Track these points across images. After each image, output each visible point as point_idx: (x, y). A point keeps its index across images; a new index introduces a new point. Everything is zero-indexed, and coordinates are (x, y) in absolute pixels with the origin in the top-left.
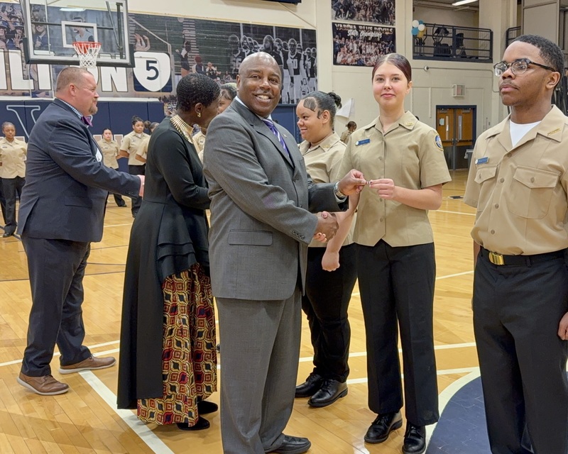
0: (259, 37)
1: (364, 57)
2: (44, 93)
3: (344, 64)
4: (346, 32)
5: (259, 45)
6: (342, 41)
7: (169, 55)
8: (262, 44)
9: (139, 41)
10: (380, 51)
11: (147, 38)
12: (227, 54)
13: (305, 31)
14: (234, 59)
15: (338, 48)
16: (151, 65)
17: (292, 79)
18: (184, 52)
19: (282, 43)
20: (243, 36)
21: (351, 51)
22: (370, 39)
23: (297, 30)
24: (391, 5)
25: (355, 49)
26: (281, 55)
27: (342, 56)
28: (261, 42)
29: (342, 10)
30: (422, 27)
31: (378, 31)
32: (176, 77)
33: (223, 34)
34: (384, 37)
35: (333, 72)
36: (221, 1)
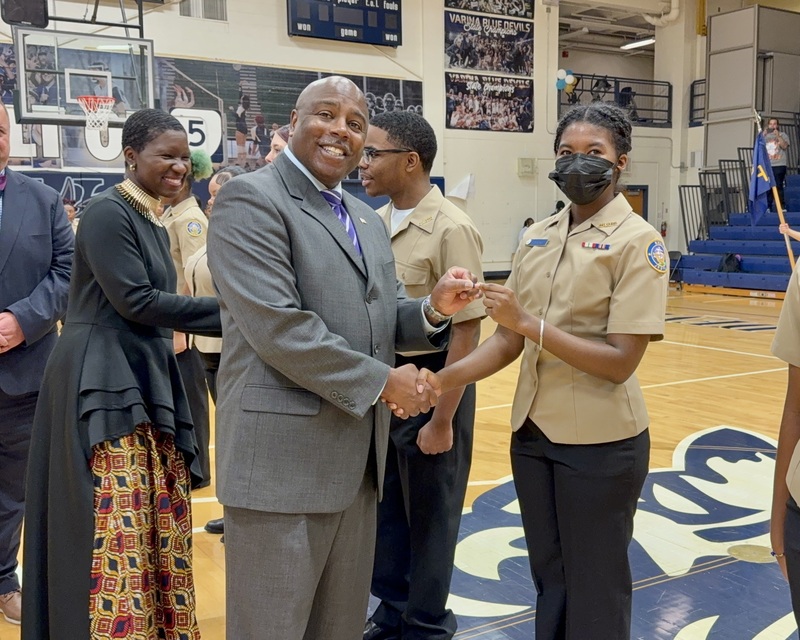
1: (489, 118)
2: (49, 162)
3: (461, 128)
4: (465, 85)
6: (459, 97)
7: (220, 114)
9: (179, 94)
10: (511, 111)
11: (190, 91)
13: (407, 83)
15: (452, 106)
16: (195, 126)
18: (240, 110)
19: (375, 99)
21: (471, 111)
22: (497, 94)
23: (396, 82)
24: (527, 49)
25: (477, 108)
26: (373, 114)
27: (458, 116)
29: (459, 55)
30: (570, 79)
31: (509, 84)
32: (229, 142)
33: (295, 86)
34: (517, 92)
35: (445, 138)
36: (292, 43)
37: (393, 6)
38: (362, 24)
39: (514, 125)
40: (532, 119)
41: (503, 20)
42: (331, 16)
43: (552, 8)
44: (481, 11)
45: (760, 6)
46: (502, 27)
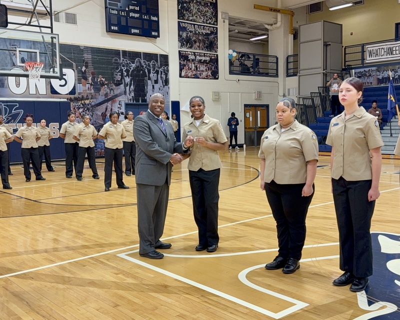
0: (132, 59)
1: (199, 73)
3: (186, 77)
4: (188, 57)
5: (132, 65)
6: (185, 63)
7: (74, 71)
10: (209, 69)
12: (111, 70)
13: (161, 55)
14: (116, 73)
15: (182, 67)
17: (153, 86)
18: (84, 69)
19: (147, 63)
20: (122, 59)
21: (191, 69)
22: (202, 61)
23: (156, 55)
25: (193, 68)
26: (146, 71)
27: (185, 72)
28: (133, 63)
29: (185, 42)
30: (235, 54)
31: (207, 56)
32: (79, 84)
33: (110, 57)
34: (211, 60)
35: (179, 82)
36: (108, 36)
37: (155, 19)
38: (141, 27)
39: (210, 76)
40: (218, 73)
41: (204, 26)
42: (127, 23)
43: (226, 21)
44: (194, 21)
46: (204, 29)
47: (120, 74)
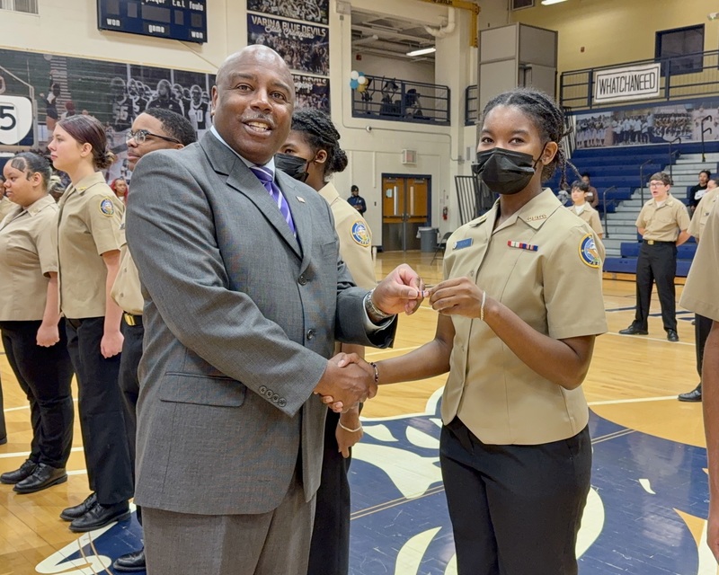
0: (153, 81)
5: (152, 92)
7: (30, 100)
8: (155, 89)
11: (1, 78)
13: (212, 76)
14: (119, 107)
18: (51, 97)
20: (130, 79)
23: (202, 75)
26: (181, 104)
28: (154, 88)
30: (362, 80)
31: (308, 82)
32: (40, 127)
33: (105, 76)
34: (315, 89)
36: (102, 37)
37: (199, 7)
38: (169, 21)
41: (301, 25)
42: (139, 13)
43: (345, 16)
44: (280, 15)
45: (521, 24)
46: (301, 30)
47: (126, 108)
